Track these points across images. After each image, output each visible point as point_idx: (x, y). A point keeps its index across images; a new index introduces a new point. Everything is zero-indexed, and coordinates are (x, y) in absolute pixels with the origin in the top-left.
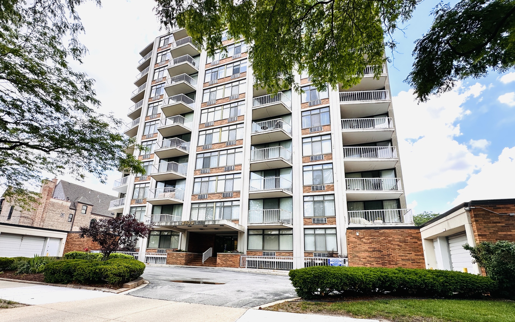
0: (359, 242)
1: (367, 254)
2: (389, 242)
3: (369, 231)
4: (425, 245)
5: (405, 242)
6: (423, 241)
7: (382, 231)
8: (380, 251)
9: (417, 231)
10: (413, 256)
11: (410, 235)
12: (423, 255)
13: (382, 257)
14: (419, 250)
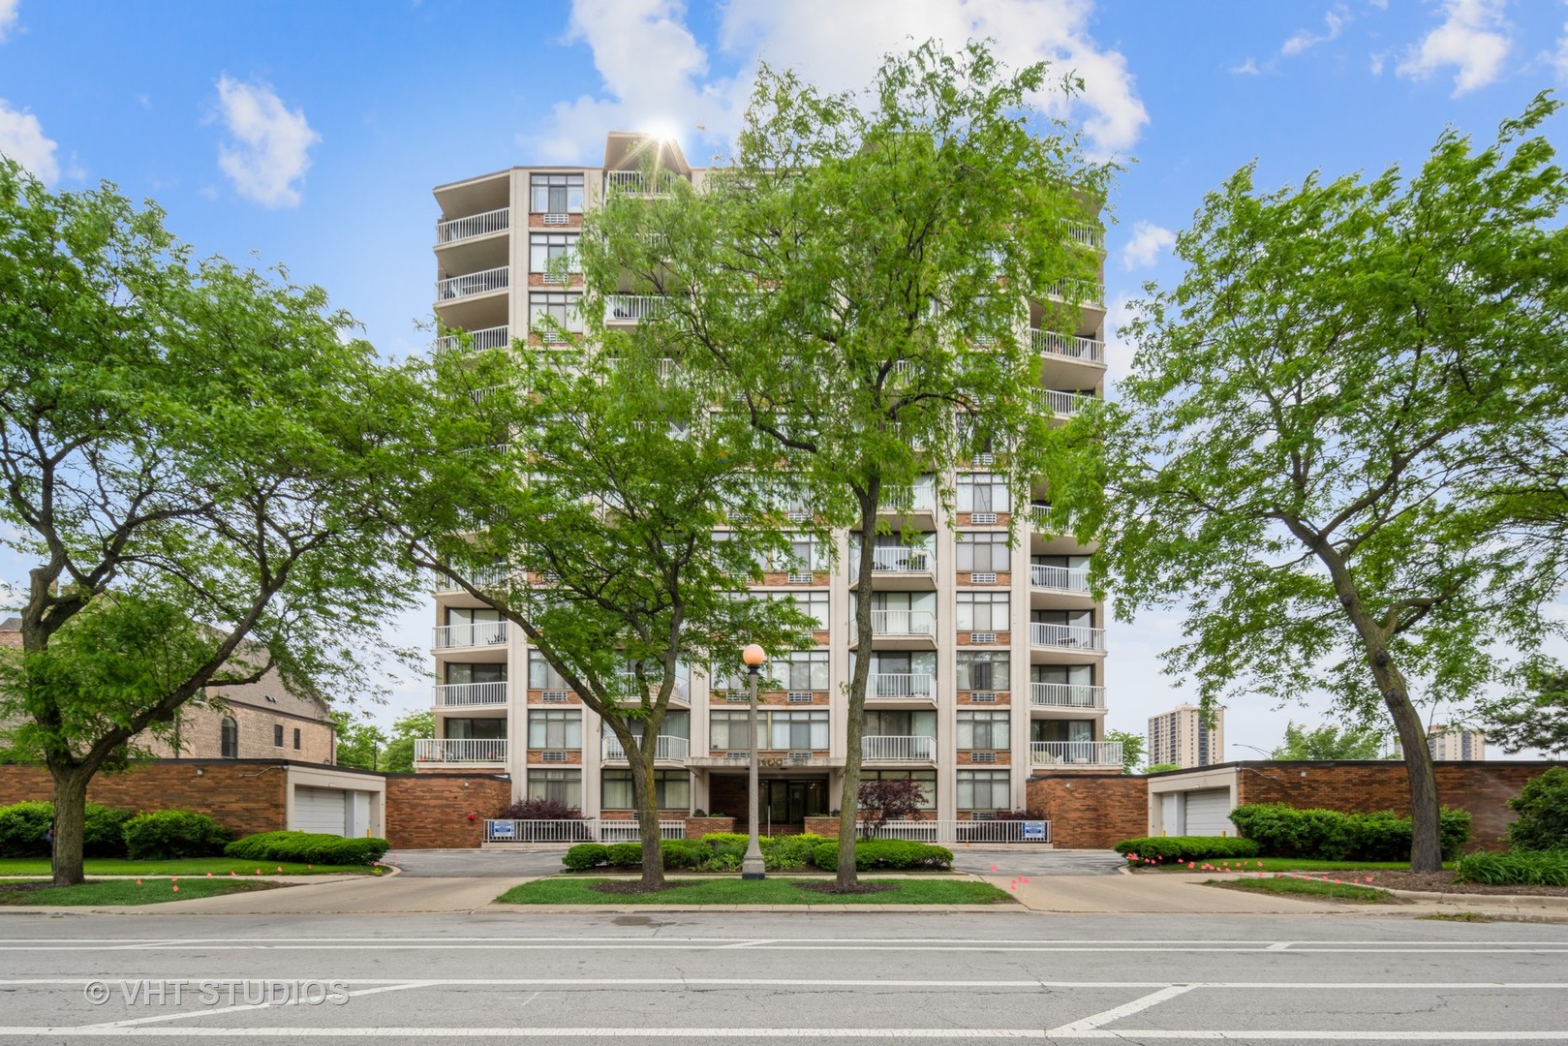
0: (1069, 797)
1: (1079, 814)
2: (1109, 796)
3: (1084, 781)
4: (1151, 800)
5: (1127, 796)
6: (1150, 797)
7: (1100, 781)
8: (1095, 810)
9: (1143, 781)
10: (1135, 815)
11: (1135, 787)
12: (1146, 814)
13: (1098, 819)
14: (1143, 807)
